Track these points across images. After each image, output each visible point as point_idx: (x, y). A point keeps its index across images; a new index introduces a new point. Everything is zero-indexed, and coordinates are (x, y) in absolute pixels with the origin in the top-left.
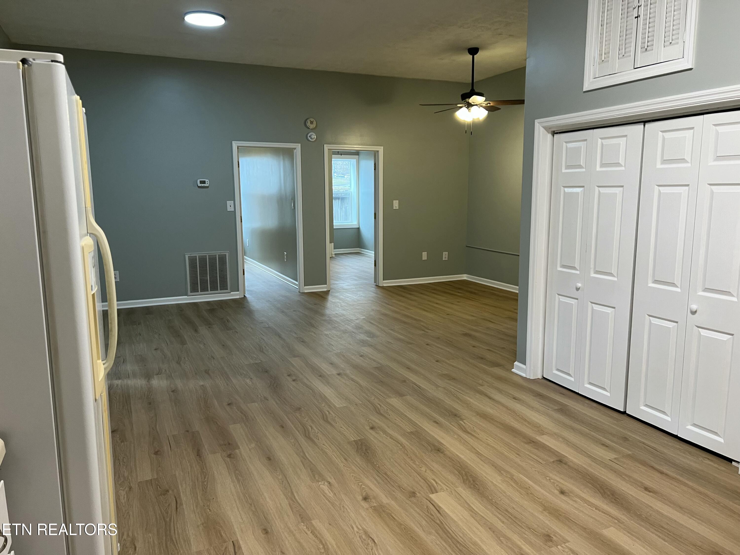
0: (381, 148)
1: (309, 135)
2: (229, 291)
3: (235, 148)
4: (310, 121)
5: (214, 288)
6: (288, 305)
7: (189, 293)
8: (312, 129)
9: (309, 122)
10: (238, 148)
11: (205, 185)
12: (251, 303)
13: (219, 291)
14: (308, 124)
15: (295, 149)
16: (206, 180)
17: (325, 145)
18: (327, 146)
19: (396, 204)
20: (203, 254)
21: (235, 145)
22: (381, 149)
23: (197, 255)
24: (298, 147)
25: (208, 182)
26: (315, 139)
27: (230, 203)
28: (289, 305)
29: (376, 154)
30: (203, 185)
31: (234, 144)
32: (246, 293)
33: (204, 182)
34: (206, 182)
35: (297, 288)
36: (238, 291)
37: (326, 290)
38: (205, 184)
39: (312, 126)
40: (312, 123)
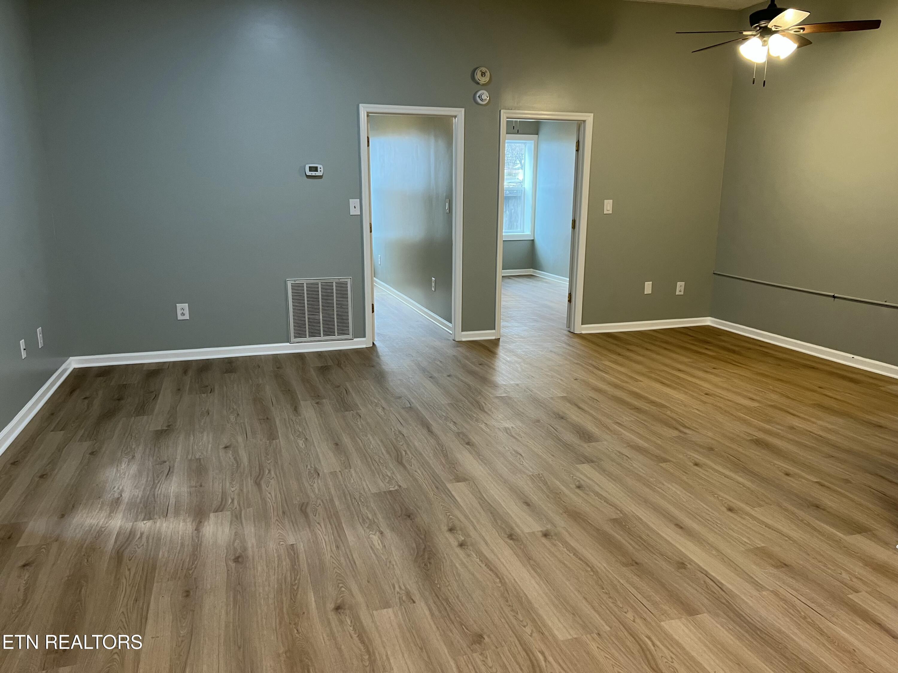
0: (589, 116)
1: (477, 96)
2: (350, 336)
3: (364, 115)
4: (480, 71)
5: (329, 332)
6: (438, 363)
7: (293, 339)
8: (483, 85)
9: (479, 74)
10: (368, 116)
11: (318, 174)
12: (382, 358)
13: (336, 337)
14: (478, 76)
15: (455, 117)
16: (319, 166)
17: (502, 111)
18: (504, 113)
19: (608, 206)
20: (312, 280)
21: (364, 109)
22: (589, 118)
23: (304, 281)
24: (460, 113)
25: (322, 169)
26: (487, 101)
27: (354, 202)
28: (441, 365)
29: (580, 125)
30: (313, 173)
31: (362, 108)
32: (376, 339)
33: (315, 169)
34: (319, 169)
35: (451, 332)
36: (364, 337)
37: (494, 338)
38: (317, 171)
39: (483, 80)
40: (483, 74)
